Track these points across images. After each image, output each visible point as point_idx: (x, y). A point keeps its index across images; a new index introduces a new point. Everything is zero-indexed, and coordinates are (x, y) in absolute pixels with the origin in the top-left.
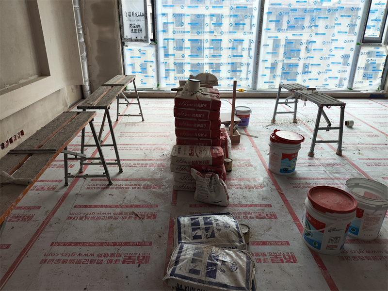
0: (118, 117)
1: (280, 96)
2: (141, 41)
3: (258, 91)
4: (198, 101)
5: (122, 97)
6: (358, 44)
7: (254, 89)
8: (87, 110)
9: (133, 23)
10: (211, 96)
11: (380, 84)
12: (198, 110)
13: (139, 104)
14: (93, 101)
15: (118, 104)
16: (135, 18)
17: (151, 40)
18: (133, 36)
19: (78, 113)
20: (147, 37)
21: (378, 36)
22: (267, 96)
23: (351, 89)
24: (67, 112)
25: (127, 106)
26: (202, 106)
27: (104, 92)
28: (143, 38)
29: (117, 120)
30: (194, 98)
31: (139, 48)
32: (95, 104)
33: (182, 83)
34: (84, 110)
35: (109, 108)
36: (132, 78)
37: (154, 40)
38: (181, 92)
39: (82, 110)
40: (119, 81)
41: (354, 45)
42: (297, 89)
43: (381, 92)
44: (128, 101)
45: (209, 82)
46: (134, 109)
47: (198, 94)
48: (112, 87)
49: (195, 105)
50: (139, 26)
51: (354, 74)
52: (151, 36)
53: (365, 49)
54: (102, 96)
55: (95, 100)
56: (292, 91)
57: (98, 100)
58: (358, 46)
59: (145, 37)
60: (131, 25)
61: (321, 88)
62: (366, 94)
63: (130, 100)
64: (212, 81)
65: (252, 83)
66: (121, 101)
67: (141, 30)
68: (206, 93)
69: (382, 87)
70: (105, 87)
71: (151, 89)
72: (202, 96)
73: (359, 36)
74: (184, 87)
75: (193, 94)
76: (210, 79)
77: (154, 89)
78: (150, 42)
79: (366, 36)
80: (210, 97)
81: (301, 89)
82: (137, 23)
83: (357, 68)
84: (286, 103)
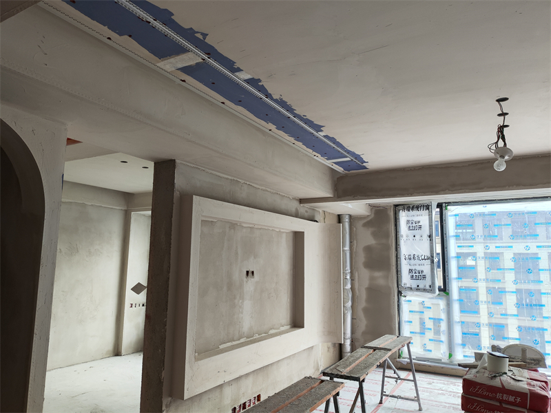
0: (382, 398)
2: (425, 290)
4: (503, 390)
5: (389, 367)
8: (335, 379)
9: (413, 268)
10: (529, 384)
12: (504, 405)
13: (414, 381)
14: (345, 368)
15: (384, 376)
16: (417, 262)
17: (440, 290)
18: (414, 284)
19: (322, 381)
20: (432, 286)
24: (309, 378)
25: (396, 381)
26: (512, 399)
27: (361, 356)
28: (428, 287)
29: (381, 403)
30: (496, 383)
31: (421, 299)
32: (345, 372)
33: (479, 356)
34: (331, 379)
35: (363, 381)
36: (405, 340)
37: (445, 290)
38: (474, 371)
39: (328, 378)
40: (386, 343)
44: (397, 375)
45: (528, 361)
46: (407, 389)
47: (504, 378)
49: (499, 396)
50: (422, 272)
52: (439, 282)
54: (357, 362)
55: (347, 366)
57: (351, 367)
59: (430, 287)
60: (411, 271)
63: (403, 374)
64: (534, 360)
66: (389, 372)
67: (424, 277)
68: (520, 379)
70: (364, 350)
71: (438, 361)
72: (512, 382)
74: (479, 363)
75: (495, 376)
76: (529, 355)
77: (443, 361)
78: (437, 292)
80: (526, 386)
82: (419, 268)
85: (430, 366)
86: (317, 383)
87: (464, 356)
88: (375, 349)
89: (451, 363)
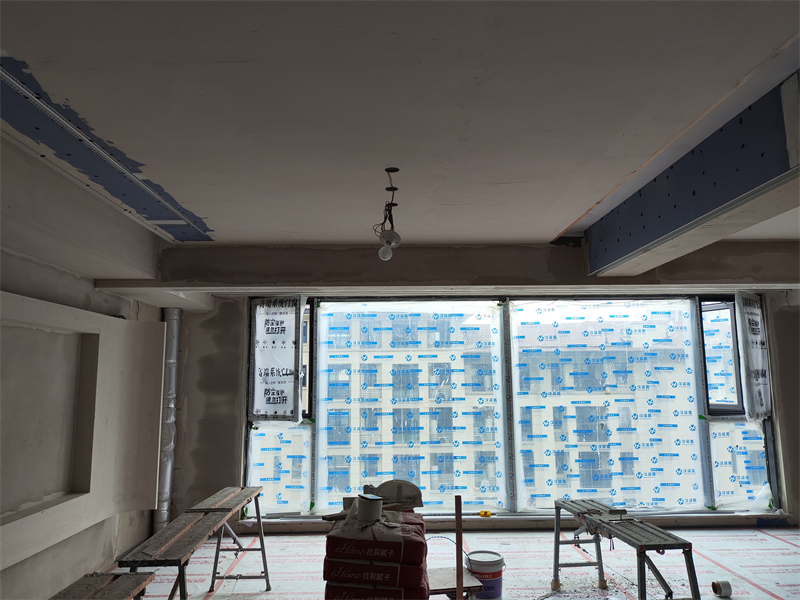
0: (213, 583)
1: (562, 526)
2: (284, 418)
3: (521, 514)
4: (375, 543)
5: (227, 535)
6: (700, 417)
7: (513, 509)
8: (140, 570)
9: (270, 387)
10: (403, 530)
11: (770, 497)
12: (375, 563)
13: (262, 549)
14: (157, 548)
15: (218, 550)
16: (276, 378)
17: (304, 416)
18: (270, 410)
19: (117, 576)
20: (295, 411)
21: (736, 403)
22: (540, 525)
23: (713, 509)
24: (92, 575)
25: (236, 555)
26: (383, 553)
27: (185, 525)
28: (288, 414)
29: (212, 590)
30: (367, 535)
31: (278, 431)
32: (157, 555)
33: (348, 502)
34: (133, 569)
35: (186, 563)
36: (253, 492)
37: (310, 417)
38: (341, 523)
39: (127, 570)
40: (225, 500)
41: (694, 420)
42: (590, 512)
43: (778, 512)
44: (239, 544)
45: (403, 500)
46: (251, 563)
47: (377, 527)
48: (206, 514)
49: (369, 552)
50: (282, 392)
51: (711, 477)
52: (303, 405)
53: (717, 427)
54: (179, 535)
55: (162, 544)
56: (580, 515)
57: (167, 545)
58: (703, 421)
59: (292, 412)
60: (267, 391)
61: (650, 506)
62: (747, 517)
63: (246, 542)
64: (410, 498)
65: (507, 498)
66: (227, 543)
67: (284, 400)
68: (394, 524)
69: (777, 502)
70: (190, 515)
71: (296, 515)
72: (385, 530)
73: (698, 402)
74: (349, 511)
75: (366, 527)
76: (406, 493)
77: (302, 514)
78: (301, 419)
79: (711, 402)
80: (400, 534)
81: (598, 513)
82: (278, 387)
83: (714, 465)
84: (577, 543)
85: (284, 524)
86: (108, 582)
87: (330, 504)
88: (207, 512)
89: (313, 516)
